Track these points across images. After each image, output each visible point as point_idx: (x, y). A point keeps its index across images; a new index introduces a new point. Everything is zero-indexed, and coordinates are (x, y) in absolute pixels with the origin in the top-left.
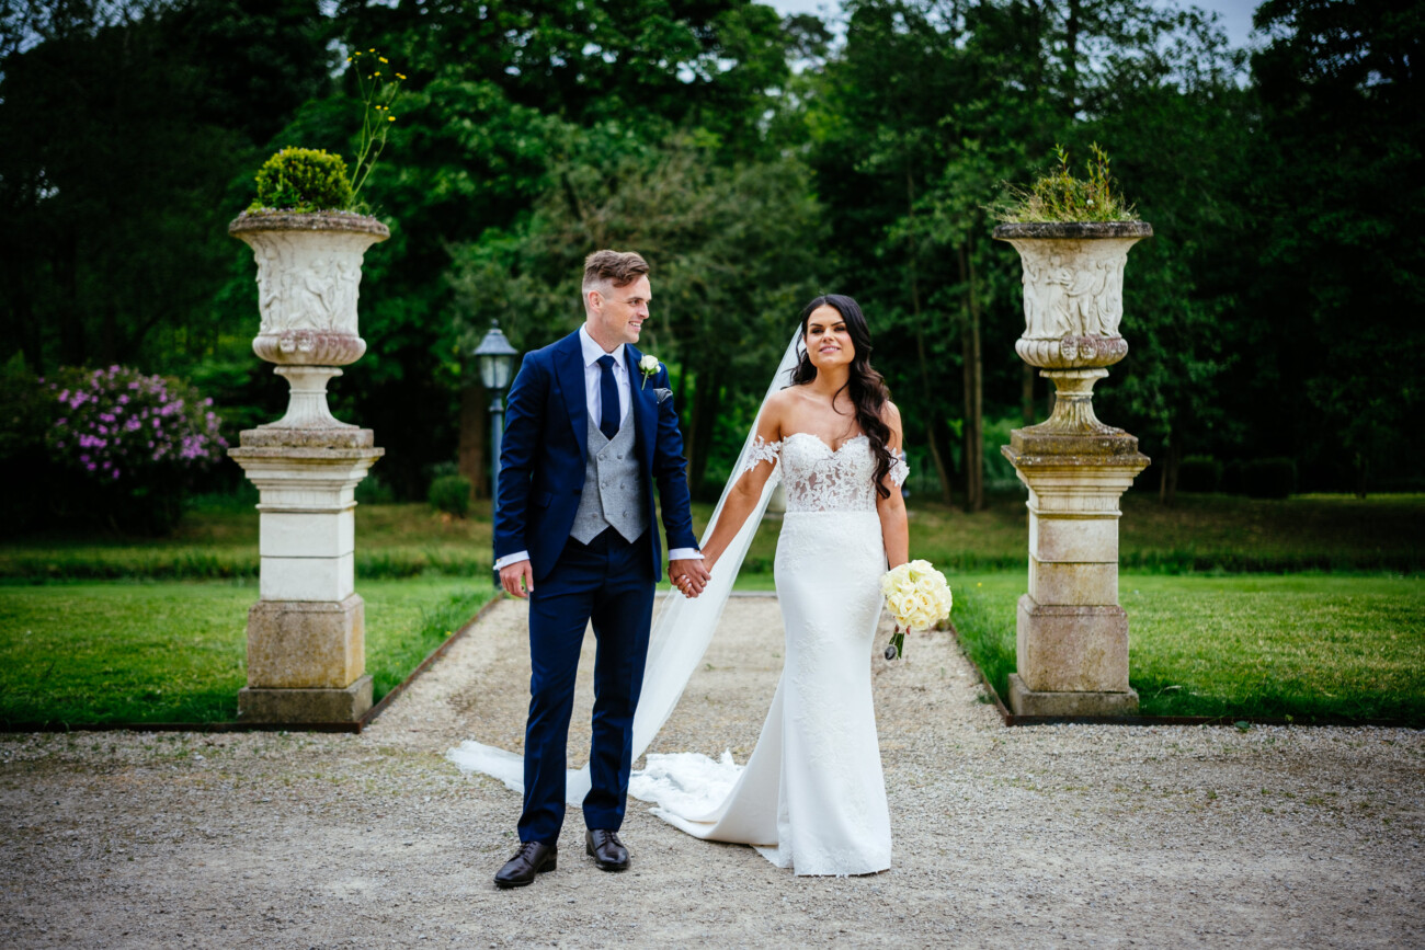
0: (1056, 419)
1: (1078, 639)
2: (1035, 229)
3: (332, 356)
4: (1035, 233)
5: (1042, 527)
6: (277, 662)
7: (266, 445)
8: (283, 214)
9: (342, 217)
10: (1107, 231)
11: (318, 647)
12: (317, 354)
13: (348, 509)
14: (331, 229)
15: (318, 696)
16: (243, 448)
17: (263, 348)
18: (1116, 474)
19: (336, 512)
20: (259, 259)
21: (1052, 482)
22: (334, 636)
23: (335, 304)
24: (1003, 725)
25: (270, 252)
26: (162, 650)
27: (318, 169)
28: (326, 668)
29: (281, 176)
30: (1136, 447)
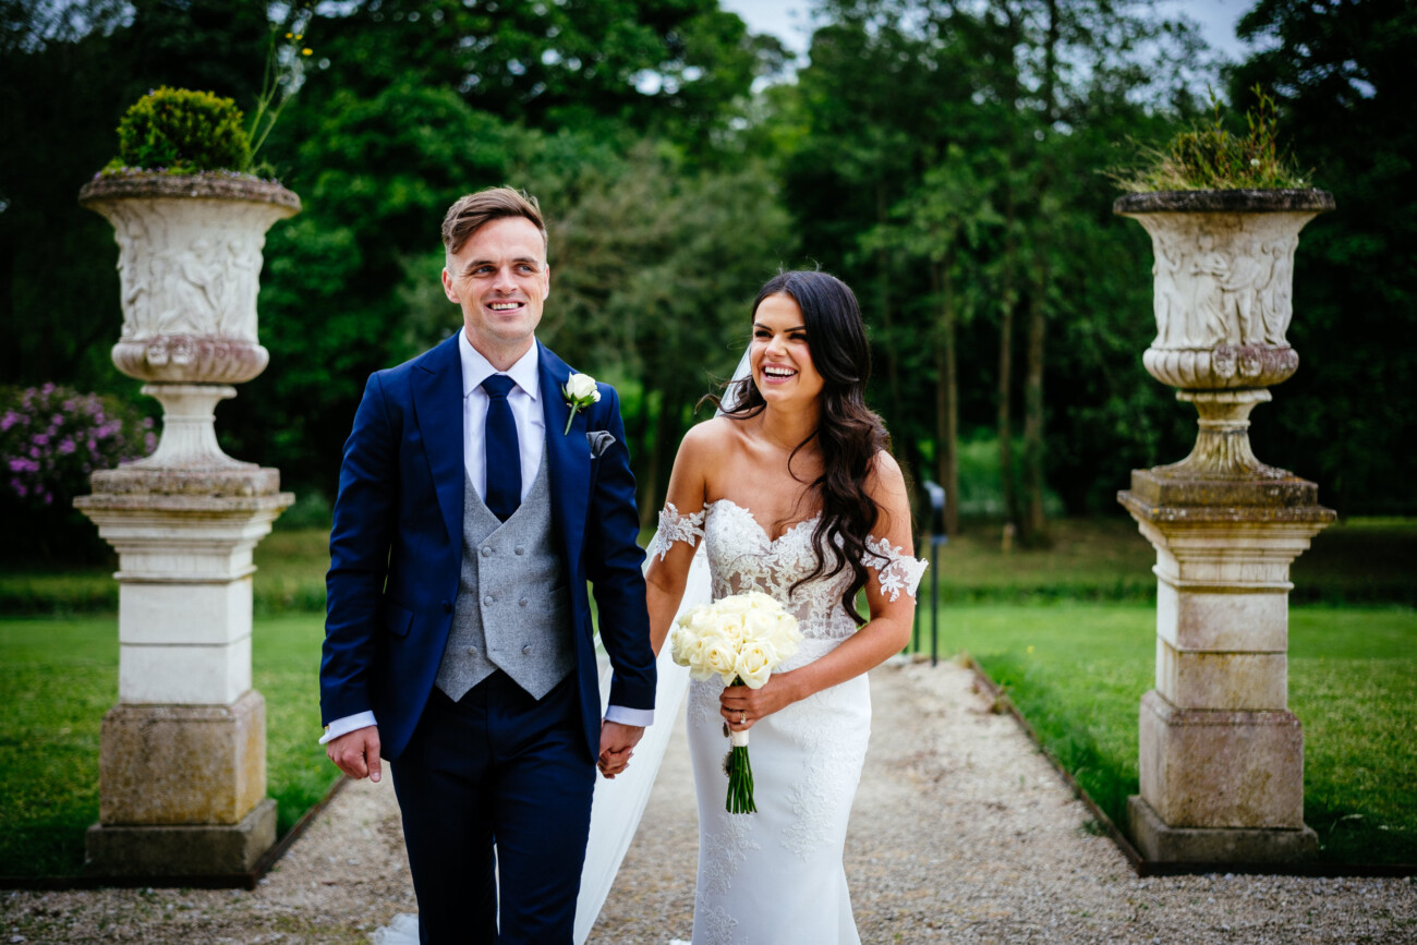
0: (1200, 456)
1: (1233, 756)
2: (1179, 199)
3: (220, 370)
4: (1176, 204)
5: (1184, 605)
6: (141, 789)
7: (128, 492)
8: (151, 175)
9: (234, 180)
10: (1280, 201)
11: (198, 768)
12: (198, 368)
13: (243, 578)
14: (217, 197)
15: (198, 836)
16: (96, 496)
17: (124, 359)
18: (1288, 533)
19: (224, 583)
20: (122, 239)
21: (1199, 543)
22: (220, 753)
23: (224, 299)
24: (1133, 874)
25: (134, 229)
26: (12, 750)
27: (202, 117)
28: (209, 798)
29: (150, 124)
30: (1315, 497)
